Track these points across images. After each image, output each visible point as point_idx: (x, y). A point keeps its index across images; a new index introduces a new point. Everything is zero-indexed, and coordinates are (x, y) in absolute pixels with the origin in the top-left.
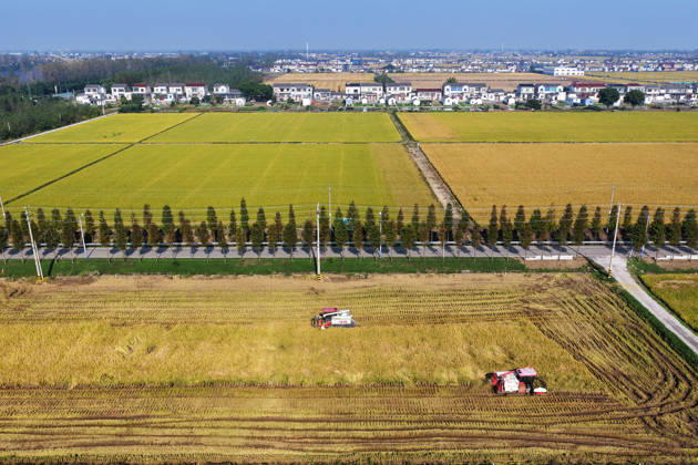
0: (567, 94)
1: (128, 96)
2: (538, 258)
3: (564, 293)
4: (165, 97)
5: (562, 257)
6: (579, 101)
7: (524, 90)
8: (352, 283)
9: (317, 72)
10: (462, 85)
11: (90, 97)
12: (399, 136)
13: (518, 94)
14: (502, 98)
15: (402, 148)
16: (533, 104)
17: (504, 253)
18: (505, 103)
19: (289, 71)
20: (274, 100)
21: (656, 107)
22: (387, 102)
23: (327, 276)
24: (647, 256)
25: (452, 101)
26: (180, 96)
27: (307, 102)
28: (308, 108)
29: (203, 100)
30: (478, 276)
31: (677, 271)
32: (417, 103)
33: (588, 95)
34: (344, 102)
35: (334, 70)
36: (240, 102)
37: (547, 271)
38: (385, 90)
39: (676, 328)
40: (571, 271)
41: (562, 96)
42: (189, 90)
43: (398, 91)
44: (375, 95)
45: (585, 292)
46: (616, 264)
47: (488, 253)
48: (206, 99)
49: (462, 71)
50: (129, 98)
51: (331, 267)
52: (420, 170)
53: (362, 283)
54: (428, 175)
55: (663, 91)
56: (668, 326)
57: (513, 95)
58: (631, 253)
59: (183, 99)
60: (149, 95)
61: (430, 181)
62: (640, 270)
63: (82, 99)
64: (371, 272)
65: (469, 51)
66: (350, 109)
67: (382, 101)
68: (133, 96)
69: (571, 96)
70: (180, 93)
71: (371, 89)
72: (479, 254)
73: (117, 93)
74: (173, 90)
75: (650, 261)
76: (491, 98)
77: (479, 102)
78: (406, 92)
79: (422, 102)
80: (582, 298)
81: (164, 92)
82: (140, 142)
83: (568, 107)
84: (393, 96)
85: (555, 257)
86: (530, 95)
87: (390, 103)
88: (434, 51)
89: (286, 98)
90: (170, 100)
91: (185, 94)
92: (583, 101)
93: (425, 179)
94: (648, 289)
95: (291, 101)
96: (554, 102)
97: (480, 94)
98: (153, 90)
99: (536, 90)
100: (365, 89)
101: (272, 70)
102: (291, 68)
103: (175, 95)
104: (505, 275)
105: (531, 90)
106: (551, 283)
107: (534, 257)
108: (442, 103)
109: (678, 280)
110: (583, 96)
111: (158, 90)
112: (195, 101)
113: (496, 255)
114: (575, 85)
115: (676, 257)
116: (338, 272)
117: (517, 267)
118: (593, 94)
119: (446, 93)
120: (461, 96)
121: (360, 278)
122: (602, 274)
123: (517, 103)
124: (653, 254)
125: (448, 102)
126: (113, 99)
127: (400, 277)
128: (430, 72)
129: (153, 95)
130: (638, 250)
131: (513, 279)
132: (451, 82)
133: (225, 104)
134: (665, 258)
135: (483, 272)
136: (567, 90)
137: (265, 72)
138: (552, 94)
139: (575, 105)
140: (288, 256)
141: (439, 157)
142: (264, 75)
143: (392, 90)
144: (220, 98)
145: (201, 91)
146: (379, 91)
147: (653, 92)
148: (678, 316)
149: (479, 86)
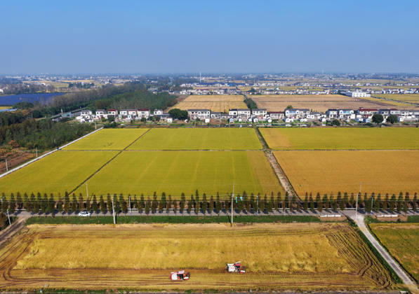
0: (356, 115)
1: (105, 116)
2: (326, 216)
3: (335, 231)
4: (126, 117)
5: (336, 216)
6: (362, 120)
7: (331, 113)
8: (246, 227)
9: (208, 94)
10: (296, 110)
11: (84, 117)
12: (261, 146)
13: (328, 116)
14: (319, 118)
15: (263, 154)
16: (335, 123)
17: (311, 214)
18: (320, 121)
19: (192, 94)
20: (189, 119)
21: (406, 124)
22: (253, 121)
23: (235, 224)
24: (373, 215)
25: (290, 120)
26: (135, 117)
27: (207, 121)
28: (209, 125)
29: (148, 119)
30: (300, 224)
31: (386, 222)
32: (270, 121)
33: (368, 115)
34: (229, 120)
35: (219, 93)
36: (170, 120)
37: (330, 222)
38: (251, 113)
39: (377, 246)
40: (340, 222)
41: (353, 117)
42: (140, 113)
43: (259, 114)
44: (246, 116)
45: (344, 231)
46: (359, 219)
47: (304, 214)
48: (150, 118)
49: (297, 93)
50: (106, 118)
51: (237, 219)
52: (273, 168)
53: (250, 227)
54: (277, 171)
55: (411, 113)
56: (374, 245)
57: (325, 116)
58: (366, 214)
59: (137, 118)
60: (117, 116)
61: (279, 175)
62: (369, 221)
63: (80, 119)
64: (254, 222)
65: (302, 74)
66: (232, 126)
67: (250, 120)
68: (108, 116)
69: (358, 116)
70: (135, 114)
71: (243, 112)
72: (300, 214)
73: (99, 115)
74: (131, 113)
75: (375, 218)
76: (312, 117)
77: (306, 120)
78: (263, 114)
79: (273, 120)
80: (342, 234)
81: (126, 114)
82: (124, 150)
83: (356, 123)
84: (256, 117)
85: (333, 216)
86: (335, 116)
87: (255, 121)
88: (279, 75)
89: (195, 118)
90: (129, 118)
91: (137, 115)
92: (364, 120)
93: (275, 173)
94: (370, 229)
95: (198, 120)
96: (348, 121)
97: (306, 115)
98: (119, 113)
99: (338, 113)
100: (240, 112)
101: (181, 93)
102: (193, 91)
103: (132, 116)
104: (312, 224)
105: (335, 113)
106: (331, 227)
107: (324, 215)
108: (284, 121)
109: (384, 226)
110: (365, 117)
111: (122, 113)
112: (143, 120)
113: (307, 215)
114: (360, 110)
115: (386, 216)
116: (239, 222)
117: (317, 220)
118: (371, 115)
119: (287, 115)
120: (295, 116)
121: (249, 225)
122: (352, 223)
123: (327, 121)
124: (375, 214)
125: (288, 120)
126: (97, 118)
127: (266, 224)
128: (277, 94)
129: (120, 116)
130: (369, 212)
131: (315, 225)
132: (290, 108)
133: (161, 122)
134: (381, 216)
135: (302, 222)
136: (356, 113)
137: (177, 94)
138: (347, 115)
139: (360, 122)
140: (217, 215)
141: (283, 159)
142: (177, 97)
143: (256, 113)
144: (158, 118)
145: (147, 114)
146: (248, 113)
147: (405, 114)
148: (379, 241)
149: (305, 111)
